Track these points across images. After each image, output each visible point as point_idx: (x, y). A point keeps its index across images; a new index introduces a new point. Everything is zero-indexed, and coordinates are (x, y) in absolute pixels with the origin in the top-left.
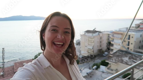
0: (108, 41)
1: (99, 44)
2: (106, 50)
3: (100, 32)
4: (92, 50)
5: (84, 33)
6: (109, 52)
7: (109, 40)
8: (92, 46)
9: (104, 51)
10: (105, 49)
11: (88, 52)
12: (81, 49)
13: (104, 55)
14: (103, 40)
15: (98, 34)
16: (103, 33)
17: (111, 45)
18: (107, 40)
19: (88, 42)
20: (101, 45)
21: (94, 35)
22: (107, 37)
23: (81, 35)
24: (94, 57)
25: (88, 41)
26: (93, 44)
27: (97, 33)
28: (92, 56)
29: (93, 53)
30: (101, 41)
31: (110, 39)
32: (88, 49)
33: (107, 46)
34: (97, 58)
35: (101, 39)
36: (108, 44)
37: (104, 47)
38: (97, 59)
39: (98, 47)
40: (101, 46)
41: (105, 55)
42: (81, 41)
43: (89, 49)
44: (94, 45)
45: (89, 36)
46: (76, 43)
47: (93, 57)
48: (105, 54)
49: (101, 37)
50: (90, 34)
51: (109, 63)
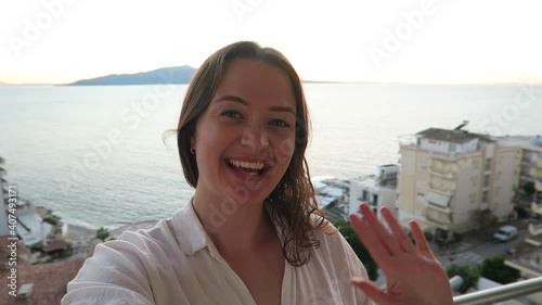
0: (521, 181)
1: (477, 189)
2: (510, 216)
3: (485, 139)
4: (447, 211)
5: (415, 141)
6: (526, 228)
7: (529, 176)
8: (449, 193)
9: (501, 220)
10: (506, 213)
11: (430, 219)
12: (398, 204)
13: (498, 236)
14: (500, 173)
15: (479, 147)
16: (501, 143)
17: (535, 196)
18: (515, 172)
19: (432, 176)
20: (485, 193)
21: (459, 148)
22: (518, 162)
23: (403, 148)
24: (452, 242)
25: (429, 170)
26: (453, 186)
27: (475, 142)
28: (444, 234)
29: (448, 221)
30: (487, 177)
31: (533, 172)
32: (427, 205)
33: (513, 202)
34: (465, 245)
35: (488, 167)
36: (522, 191)
37: (503, 204)
38: (467, 250)
39: (473, 202)
40: (485, 197)
41: (503, 237)
42: (400, 170)
43: (430, 203)
44: (455, 191)
45: (434, 153)
46: (381, 178)
47: (447, 240)
48: (502, 233)
49: (489, 160)
50: (443, 147)
51: (523, 274)
